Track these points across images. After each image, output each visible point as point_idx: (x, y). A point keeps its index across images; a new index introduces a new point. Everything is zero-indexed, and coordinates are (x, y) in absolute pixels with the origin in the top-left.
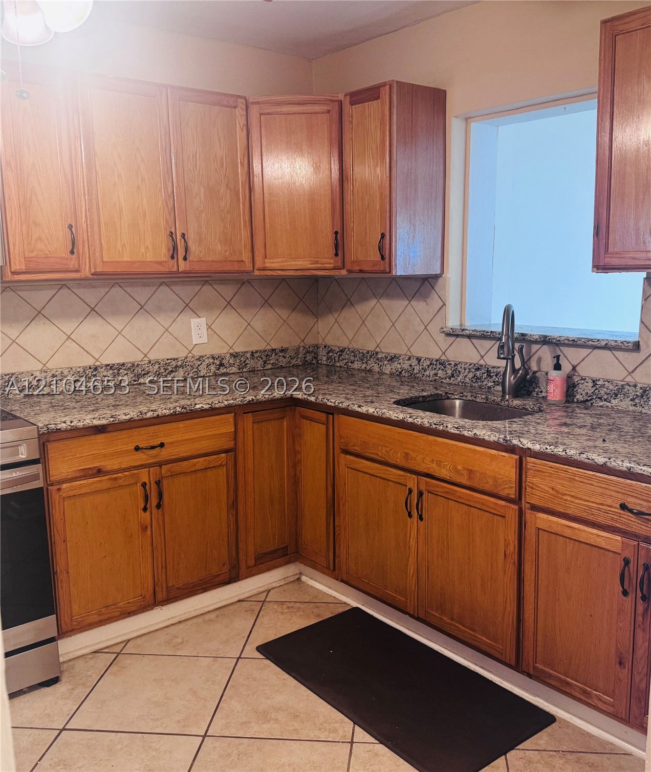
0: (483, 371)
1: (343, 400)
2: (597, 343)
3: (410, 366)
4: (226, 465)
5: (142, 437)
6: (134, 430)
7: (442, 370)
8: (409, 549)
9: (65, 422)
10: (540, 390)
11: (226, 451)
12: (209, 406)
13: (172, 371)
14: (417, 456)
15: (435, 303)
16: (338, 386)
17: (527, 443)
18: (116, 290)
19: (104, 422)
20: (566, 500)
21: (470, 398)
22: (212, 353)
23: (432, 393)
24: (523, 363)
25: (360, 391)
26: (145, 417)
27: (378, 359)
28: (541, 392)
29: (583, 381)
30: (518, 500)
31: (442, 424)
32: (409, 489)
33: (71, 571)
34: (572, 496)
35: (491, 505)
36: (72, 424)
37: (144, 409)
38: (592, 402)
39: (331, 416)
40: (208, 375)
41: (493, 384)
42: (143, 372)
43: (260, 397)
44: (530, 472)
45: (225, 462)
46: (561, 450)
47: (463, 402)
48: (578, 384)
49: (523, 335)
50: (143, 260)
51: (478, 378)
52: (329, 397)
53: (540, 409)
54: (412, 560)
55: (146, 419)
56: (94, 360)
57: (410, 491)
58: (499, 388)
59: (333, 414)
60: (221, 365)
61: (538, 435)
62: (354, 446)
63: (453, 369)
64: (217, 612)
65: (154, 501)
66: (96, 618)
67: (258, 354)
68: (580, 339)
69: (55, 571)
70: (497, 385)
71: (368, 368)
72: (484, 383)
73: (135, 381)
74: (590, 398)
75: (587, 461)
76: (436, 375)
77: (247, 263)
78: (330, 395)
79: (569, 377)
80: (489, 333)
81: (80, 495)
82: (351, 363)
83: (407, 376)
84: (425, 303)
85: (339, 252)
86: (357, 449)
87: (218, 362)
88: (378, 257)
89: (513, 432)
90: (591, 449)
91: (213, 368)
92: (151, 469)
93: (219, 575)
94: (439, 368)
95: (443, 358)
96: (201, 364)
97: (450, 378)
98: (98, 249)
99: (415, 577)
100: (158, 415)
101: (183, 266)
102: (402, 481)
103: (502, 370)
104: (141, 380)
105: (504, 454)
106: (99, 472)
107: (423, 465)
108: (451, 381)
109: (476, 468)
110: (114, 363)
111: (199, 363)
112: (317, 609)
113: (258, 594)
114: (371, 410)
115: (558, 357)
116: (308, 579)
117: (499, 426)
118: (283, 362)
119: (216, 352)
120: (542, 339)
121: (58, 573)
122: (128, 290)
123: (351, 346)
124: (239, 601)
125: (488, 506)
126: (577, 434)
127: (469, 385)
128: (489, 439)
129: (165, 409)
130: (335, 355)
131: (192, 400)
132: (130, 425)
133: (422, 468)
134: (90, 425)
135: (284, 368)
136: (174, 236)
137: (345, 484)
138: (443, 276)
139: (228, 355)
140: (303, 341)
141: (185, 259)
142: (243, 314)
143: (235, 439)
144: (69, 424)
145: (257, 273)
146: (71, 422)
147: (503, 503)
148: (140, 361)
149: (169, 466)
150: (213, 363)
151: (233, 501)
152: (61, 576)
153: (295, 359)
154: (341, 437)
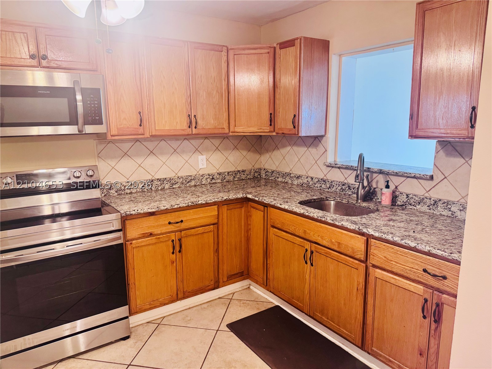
0: (346, 186)
1: (272, 200)
2: (409, 175)
3: (308, 181)
4: (213, 231)
5: (173, 217)
6: (168, 214)
7: (324, 184)
8: (306, 280)
9: (134, 211)
10: (377, 198)
11: (214, 224)
12: (205, 202)
13: (189, 182)
14: (310, 232)
15: (321, 149)
16: (270, 192)
17: (371, 232)
18: (163, 143)
19: (154, 210)
20: (392, 264)
21: (339, 201)
22: (208, 173)
23: (319, 197)
24: (369, 183)
25: (281, 195)
26: (173, 208)
27: (291, 177)
28: (378, 199)
29: (401, 195)
30: (365, 261)
31: (324, 218)
32: (306, 249)
33: (136, 283)
34: (396, 262)
35: (351, 263)
36: (138, 212)
37: (173, 203)
38: (406, 206)
39: (266, 208)
40: (206, 183)
41: (351, 193)
42: (175, 182)
43: (231, 197)
44: (373, 247)
45: (213, 229)
46: (391, 237)
47: (336, 203)
48: (399, 196)
49: (368, 168)
50: (175, 128)
51: (343, 190)
52: (265, 198)
53: (377, 209)
54: (307, 286)
55: (174, 208)
56: (152, 177)
57: (307, 250)
58: (355, 196)
59: (267, 207)
60: (213, 178)
61: (377, 227)
62: (277, 224)
63: (330, 184)
64: (208, 304)
65: (177, 248)
66: (148, 307)
67: (231, 173)
68: (400, 172)
69: (129, 284)
70: (354, 194)
71: (286, 181)
72: (347, 192)
73: (171, 187)
74: (405, 204)
75: (405, 244)
76: (321, 186)
77: (226, 129)
78: (266, 197)
79: (394, 192)
80: (350, 167)
81: (141, 246)
82: (277, 178)
83: (305, 186)
84: (316, 149)
85: (272, 124)
86: (279, 226)
87: (211, 177)
88: (292, 127)
89: (363, 224)
90: (407, 238)
91: (209, 180)
92: (176, 233)
93: (209, 286)
94: (323, 183)
95: (325, 178)
96: (203, 178)
97: (328, 189)
98: (153, 124)
99: (308, 295)
100: (180, 207)
101: (195, 131)
102: (302, 245)
103: (357, 186)
104: (174, 186)
105: (358, 236)
106: (151, 234)
107: (314, 238)
108: (329, 190)
109: (342, 242)
110: (161, 178)
111: (202, 178)
112: (258, 305)
113: (228, 295)
114: (287, 207)
115: (388, 182)
116: (253, 288)
117: (356, 220)
118: (243, 177)
119: (210, 172)
120: (379, 171)
121: (130, 285)
122: (169, 142)
123: (277, 170)
124: (219, 298)
125: (348, 263)
126: (399, 226)
127: (339, 193)
128: (350, 228)
129: (184, 204)
130: (269, 174)
131: (197, 199)
132: (166, 212)
133: (313, 239)
134: (147, 212)
135: (243, 180)
136: (190, 117)
137: (273, 243)
138: (326, 136)
139: (216, 174)
140: (253, 166)
141: (196, 128)
142: (224, 153)
143: (218, 218)
144: (137, 211)
145: (231, 134)
146: (138, 210)
147: (357, 262)
148: (174, 177)
149: (185, 231)
150: (209, 178)
151: (217, 249)
152: (131, 286)
153: (249, 176)
154: (271, 219)
